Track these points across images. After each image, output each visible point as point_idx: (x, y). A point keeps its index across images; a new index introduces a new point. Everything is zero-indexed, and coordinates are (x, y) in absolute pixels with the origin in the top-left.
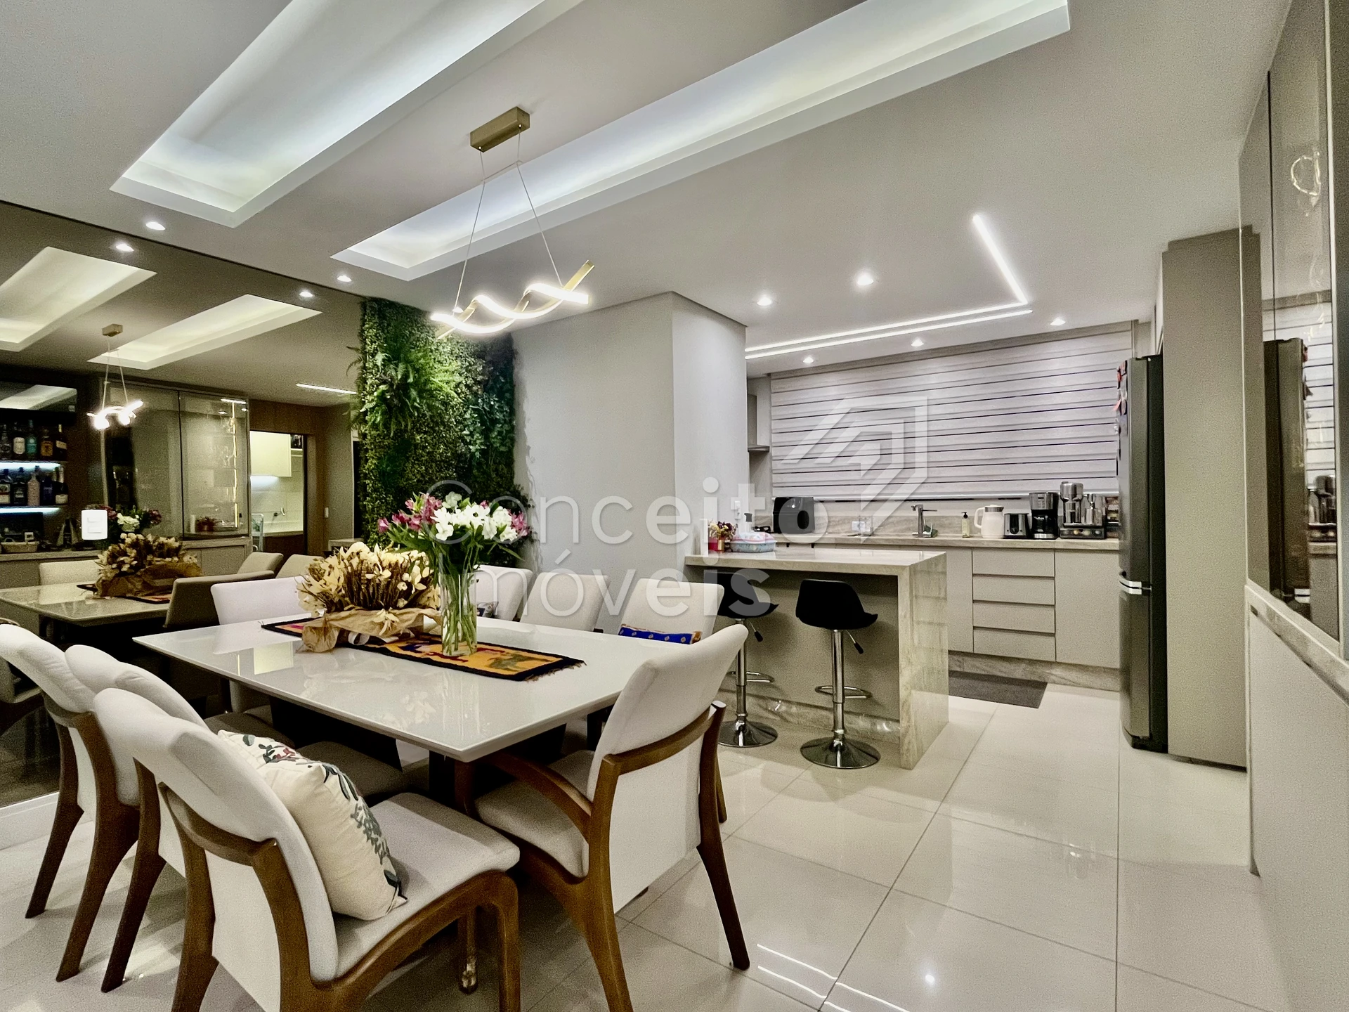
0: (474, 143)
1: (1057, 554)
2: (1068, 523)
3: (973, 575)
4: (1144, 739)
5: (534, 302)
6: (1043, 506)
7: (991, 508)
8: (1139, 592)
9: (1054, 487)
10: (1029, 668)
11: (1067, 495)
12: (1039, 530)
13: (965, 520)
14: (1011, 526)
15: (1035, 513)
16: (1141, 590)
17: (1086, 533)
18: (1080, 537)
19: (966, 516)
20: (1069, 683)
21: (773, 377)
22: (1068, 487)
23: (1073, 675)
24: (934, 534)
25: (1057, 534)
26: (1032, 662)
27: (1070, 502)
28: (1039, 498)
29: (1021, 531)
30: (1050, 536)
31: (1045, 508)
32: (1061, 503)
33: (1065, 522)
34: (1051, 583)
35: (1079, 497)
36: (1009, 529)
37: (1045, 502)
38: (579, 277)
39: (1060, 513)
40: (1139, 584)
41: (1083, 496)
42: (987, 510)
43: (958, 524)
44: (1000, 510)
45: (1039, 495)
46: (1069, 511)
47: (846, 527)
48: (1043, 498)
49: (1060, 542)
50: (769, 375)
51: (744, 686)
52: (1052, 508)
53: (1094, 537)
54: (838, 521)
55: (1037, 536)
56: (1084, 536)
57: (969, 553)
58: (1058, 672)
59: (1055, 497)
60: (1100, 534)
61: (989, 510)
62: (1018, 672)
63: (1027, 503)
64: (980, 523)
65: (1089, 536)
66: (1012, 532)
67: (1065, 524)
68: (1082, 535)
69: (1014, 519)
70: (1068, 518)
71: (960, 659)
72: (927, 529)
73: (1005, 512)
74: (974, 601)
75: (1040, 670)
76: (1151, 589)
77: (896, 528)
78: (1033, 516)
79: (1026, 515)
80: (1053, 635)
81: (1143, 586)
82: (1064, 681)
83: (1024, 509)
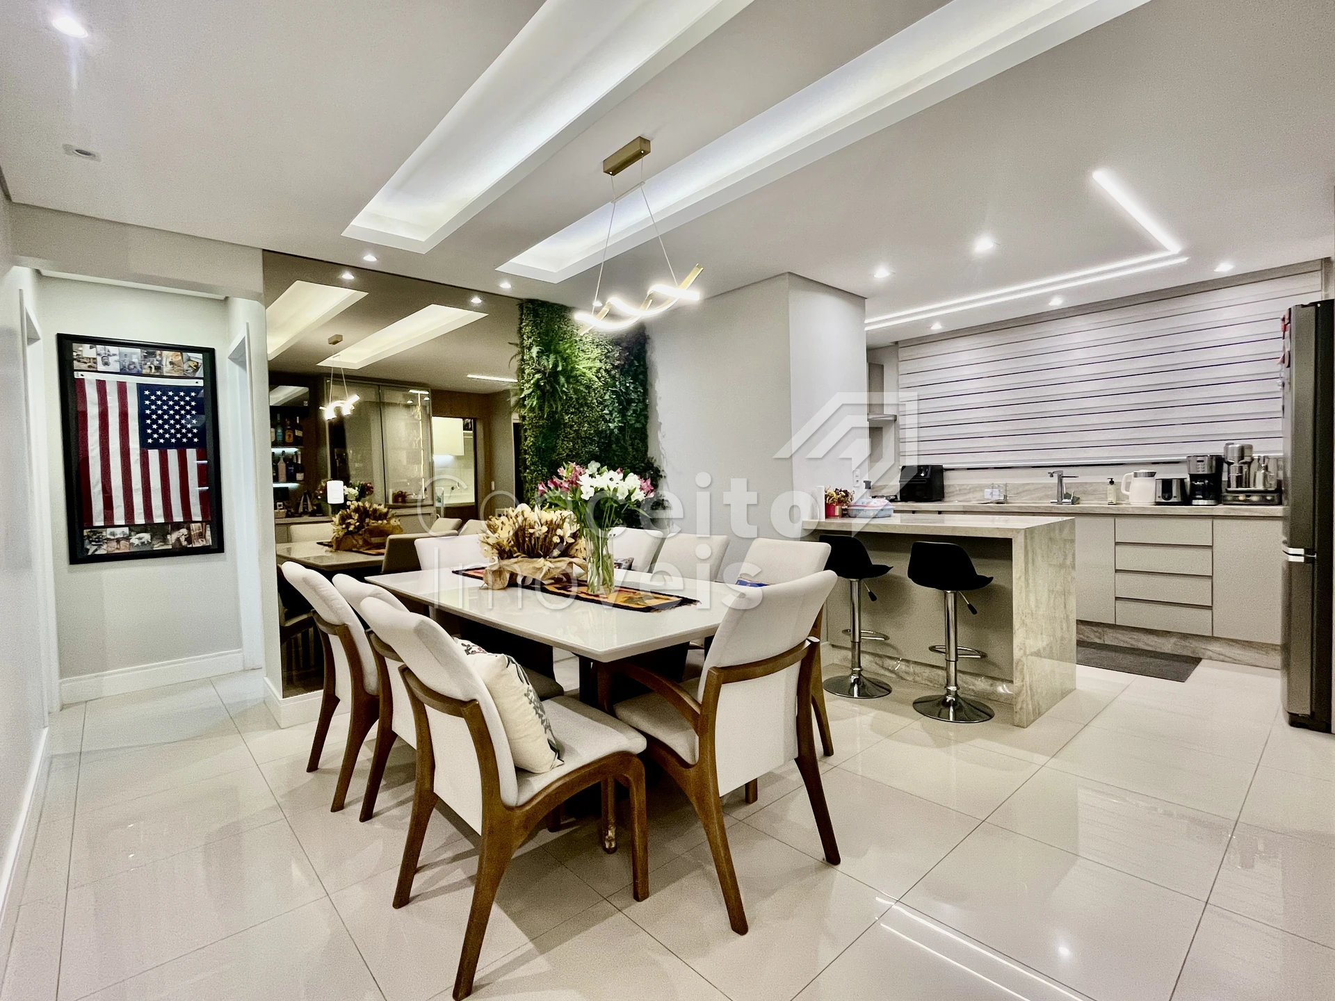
0: (606, 170)
1: (1216, 522)
2: (1233, 488)
3: (1117, 544)
4: (1304, 717)
5: (657, 301)
6: (1203, 469)
7: (1140, 473)
8: (1301, 559)
9: (1218, 449)
10: (1183, 643)
11: (1233, 457)
12: (1198, 497)
13: (1110, 487)
14: (1164, 491)
15: (1194, 477)
16: (1303, 557)
17: (1255, 498)
18: (1248, 502)
19: (1112, 482)
20: (1227, 659)
21: (900, 346)
22: (1233, 448)
23: (1236, 652)
24: (1075, 501)
25: (1219, 499)
26: (1185, 636)
27: (1236, 465)
28: (1198, 461)
29: (1175, 497)
30: (1211, 502)
31: (1206, 473)
32: (1225, 466)
33: (1229, 486)
34: (1209, 552)
35: (1247, 459)
36: (1160, 495)
37: (1206, 466)
38: (692, 277)
39: (1225, 478)
40: (1301, 551)
41: (1253, 459)
42: (1136, 475)
43: (1103, 491)
44: (1152, 475)
45: (1199, 459)
46: (1234, 475)
47: (978, 495)
48: (1202, 461)
49: (1221, 509)
50: (897, 343)
51: (859, 642)
52: (1214, 472)
53: (1264, 502)
54: (970, 489)
55: (1195, 502)
56: (1252, 501)
57: (1111, 520)
58: (1215, 647)
59: (1219, 461)
60: (1272, 500)
61: (1138, 475)
62: (1167, 646)
63: (1184, 467)
64: (1127, 489)
65: (1260, 501)
66: (1164, 497)
67: (1229, 489)
68: (1248, 501)
69: (1167, 485)
70: (1233, 483)
71: (1100, 630)
72: (1067, 496)
73: (1157, 477)
74: (1117, 571)
75: (1194, 643)
76: (1315, 556)
77: (1032, 496)
78: (1191, 480)
79: (1182, 481)
80: (1210, 608)
81: (1305, 553)
82: (1222, 657)
83: (1183, 473)
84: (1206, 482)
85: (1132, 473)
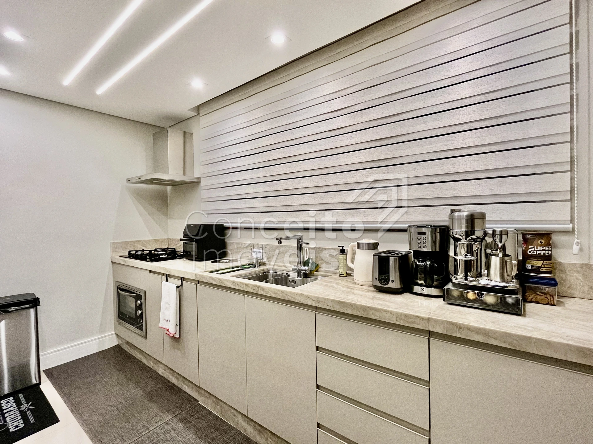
2: (461, 278)
3: (317, 348)
6: (426, 245)
7: (363, 244)
9: (442, 218)
11: (459, 230)
12: (420, 282)
13: (341, 257)
15: (418, 254)
17: (489, 299)
18: (479, 305)
19: (343, 251)
21: (201, 115)
22: (460, 217)
25: (444, 290)
27: (465, 242)
28: (421, 233)
31: (430, 250)
32: (451, 242)
33: (456, 275)
35: (478, 234)
36: (375, 276)
37: (428, 241)
41: (486, 234)
44: (375, 246)
46: (462, 257)
48: (424, 234)
52: (438, 250)
55: (417, 289)
56: (486, 304)
61: (361, 246)
64: (353, 262)
66: (380, 280)
67: (456, 278)
68: (483, 303)
69: (385, 261)
74: (317, 387)
78: (414, 258)
79: (402, 256)
84: (428, 263)
85: (356, 243)
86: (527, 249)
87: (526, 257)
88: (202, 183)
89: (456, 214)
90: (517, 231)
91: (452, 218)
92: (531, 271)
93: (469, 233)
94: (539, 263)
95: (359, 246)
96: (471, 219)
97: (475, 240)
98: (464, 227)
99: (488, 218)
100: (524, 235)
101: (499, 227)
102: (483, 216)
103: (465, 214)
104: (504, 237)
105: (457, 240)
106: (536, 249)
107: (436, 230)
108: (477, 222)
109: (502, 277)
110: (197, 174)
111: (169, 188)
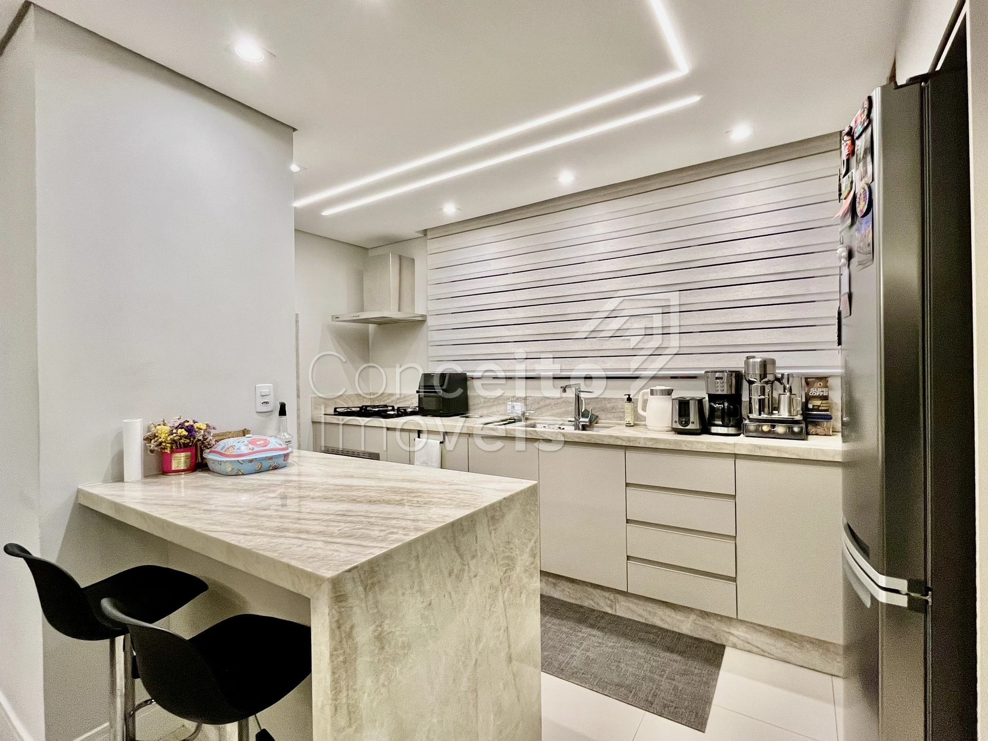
1: (739, 463)
2: (755, 415)
3: (627, 485)
6: (722, 389)
7: (656, 390)
8: (902, 601)
10: (702, 622)
11: (754, 374)
12: (717, 423)
13: (628, 405)
14: (680, 415)
15: (713, 398)
16: (906, 598)
17: (780, 429)
18: (772, 435)
19: (629, 400)
20: (755, 650)
21: (429, 237)
22: (755, 364)
23: (762, 640)
24: (593, 421)
25: (740, 428)
26: (705, 614)
27: (758, 384)
28: (717, 378)
29: (693, 423)
30: (732, 430)
31: (725, 393)
33: (751, 412)
34: (731, 503)
35: (770, 377)
36: (677, 420)
37: (725, 385)
40: (902, 584)
41: (775, 377)
43: (620, 409)
44: (669, 392)
45: (717, 375)
46: (756, 397)
48: (721, 378)
49: (743, 443)
50: (425, 232)
52: (733, 392)
53: (791, 435)
55: (714, 429)
56: (778, 434)
57: (621, 453)
58: (739, 632)
59: (738, 377)
60: (800, 433)
61: (655, 393)
62: (686, 625)
63: (702, 383)
64: (644, 409)
65: (785, 434)
66: (681, 423)
67: (751, 416)
68: (774, 432)
69: (683, 406)
70: (756, 407)
71: (612, 597)
74: (628, 521)
75: (716, 625)
76: (929, 599)
78: (710, 401)
80: (734, 580)
82: (748, 647)
83: (697, 392)
84: (726, 404)
85: (649, 390)
86: (809, 390)
87: (808, 398)
88: (431, 322)
89: (751, 360)
90: (800, 376)
91: (747, 363)
92: (813, 410)
93: (764, 375)
94: (818, 403)
95: (652, 393)
96: (764, 364)
97: (767, 383)
98: (758, 372)
99: (777, 365)
100: (806, 379)
101: (786, 372)
102: (773, 362)
103: (759, 360)
104: (791, 379)
105: (751, 383)
106: (816, 391)
107: (731, 375)
108: (769, 369)
109: (790, 412)
110: (419, 310)
111: (371, 327)
